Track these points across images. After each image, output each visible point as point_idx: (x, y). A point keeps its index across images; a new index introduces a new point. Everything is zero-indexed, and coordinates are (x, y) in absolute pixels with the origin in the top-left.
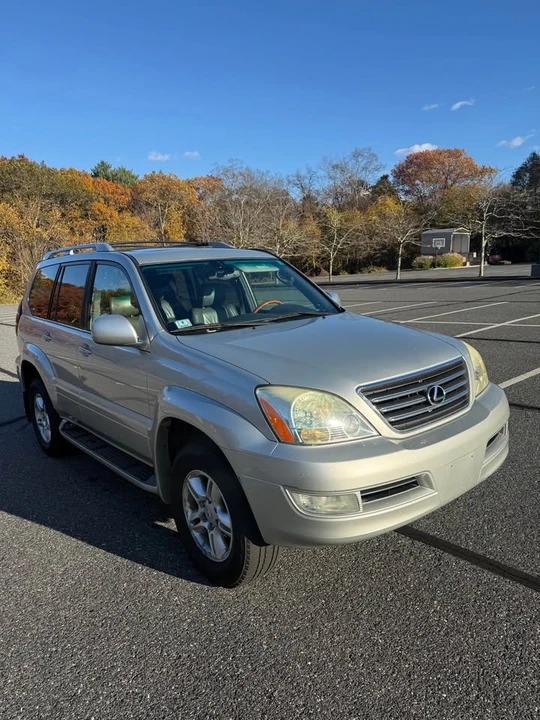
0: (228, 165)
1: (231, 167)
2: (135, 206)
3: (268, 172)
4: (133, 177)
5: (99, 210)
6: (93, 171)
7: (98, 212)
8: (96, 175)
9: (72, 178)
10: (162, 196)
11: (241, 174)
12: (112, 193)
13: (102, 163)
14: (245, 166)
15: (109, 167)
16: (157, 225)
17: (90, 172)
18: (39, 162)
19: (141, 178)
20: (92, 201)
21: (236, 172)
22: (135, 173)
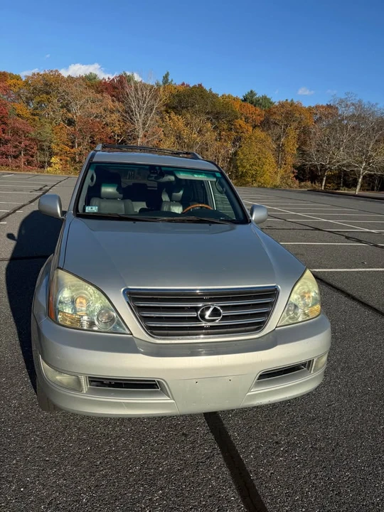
0: (343, 97)
1: (346, 98)
2: (265, 124)
3: (377, 104)
4: (271, 103)
5: (240, 125)
6: (244, 97)
7: (238, 127)
8: (245, 100)
9: (228, 102)
10: (287, 118)
11: (353, 105)
12: (252, 114)
13: (251, 92)
14: (358, 98)
15: (255, 95)
16: (279, 138)
17: (242, 98)
18: (208, 89)
19: (277, 104)
20: (237, 118)
21: (349, 103)
22: (273, 100)
